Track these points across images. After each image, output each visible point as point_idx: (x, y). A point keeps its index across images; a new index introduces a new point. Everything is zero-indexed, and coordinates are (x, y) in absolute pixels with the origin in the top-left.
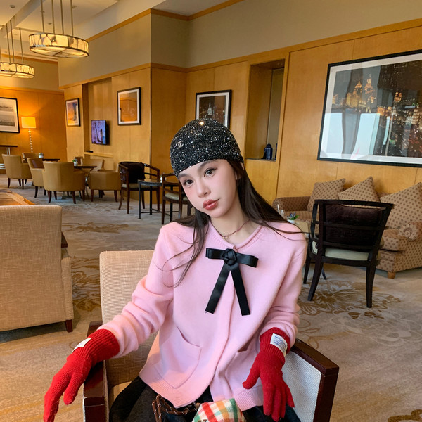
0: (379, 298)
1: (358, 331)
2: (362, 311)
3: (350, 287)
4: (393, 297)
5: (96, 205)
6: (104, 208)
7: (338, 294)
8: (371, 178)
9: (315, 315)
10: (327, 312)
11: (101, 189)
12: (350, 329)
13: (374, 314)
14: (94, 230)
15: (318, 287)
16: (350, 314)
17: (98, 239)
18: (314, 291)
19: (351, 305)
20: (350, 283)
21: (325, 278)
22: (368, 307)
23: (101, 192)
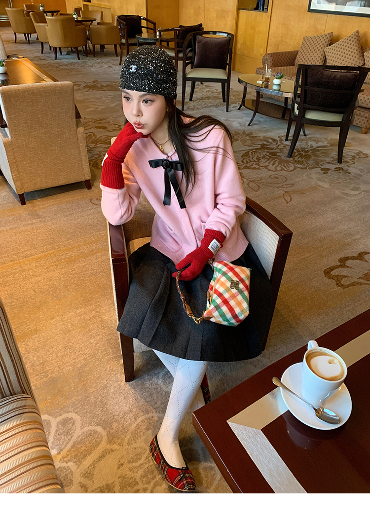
0: (349, 153)
1: (326, 185)
2: (333, 167)
3: (325, 144)
4: (362, 152)
5: (99, 61)
6: (106, 63)
7: (314, 150)
8: (358, 32)
9: (291, 171)
10: (302, 168)
11: (102, 44)
12: (320, 183)
13: (343, 169)
14: (99, 89)
15: (298, 144)
16: (322, 169)
17: (104, 98)
18: (294, 149)
19: (325, 161)
20: (326, 139)
21: (305, 135)
22: (338, 162)
23: (102, 47)
